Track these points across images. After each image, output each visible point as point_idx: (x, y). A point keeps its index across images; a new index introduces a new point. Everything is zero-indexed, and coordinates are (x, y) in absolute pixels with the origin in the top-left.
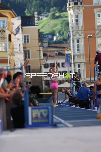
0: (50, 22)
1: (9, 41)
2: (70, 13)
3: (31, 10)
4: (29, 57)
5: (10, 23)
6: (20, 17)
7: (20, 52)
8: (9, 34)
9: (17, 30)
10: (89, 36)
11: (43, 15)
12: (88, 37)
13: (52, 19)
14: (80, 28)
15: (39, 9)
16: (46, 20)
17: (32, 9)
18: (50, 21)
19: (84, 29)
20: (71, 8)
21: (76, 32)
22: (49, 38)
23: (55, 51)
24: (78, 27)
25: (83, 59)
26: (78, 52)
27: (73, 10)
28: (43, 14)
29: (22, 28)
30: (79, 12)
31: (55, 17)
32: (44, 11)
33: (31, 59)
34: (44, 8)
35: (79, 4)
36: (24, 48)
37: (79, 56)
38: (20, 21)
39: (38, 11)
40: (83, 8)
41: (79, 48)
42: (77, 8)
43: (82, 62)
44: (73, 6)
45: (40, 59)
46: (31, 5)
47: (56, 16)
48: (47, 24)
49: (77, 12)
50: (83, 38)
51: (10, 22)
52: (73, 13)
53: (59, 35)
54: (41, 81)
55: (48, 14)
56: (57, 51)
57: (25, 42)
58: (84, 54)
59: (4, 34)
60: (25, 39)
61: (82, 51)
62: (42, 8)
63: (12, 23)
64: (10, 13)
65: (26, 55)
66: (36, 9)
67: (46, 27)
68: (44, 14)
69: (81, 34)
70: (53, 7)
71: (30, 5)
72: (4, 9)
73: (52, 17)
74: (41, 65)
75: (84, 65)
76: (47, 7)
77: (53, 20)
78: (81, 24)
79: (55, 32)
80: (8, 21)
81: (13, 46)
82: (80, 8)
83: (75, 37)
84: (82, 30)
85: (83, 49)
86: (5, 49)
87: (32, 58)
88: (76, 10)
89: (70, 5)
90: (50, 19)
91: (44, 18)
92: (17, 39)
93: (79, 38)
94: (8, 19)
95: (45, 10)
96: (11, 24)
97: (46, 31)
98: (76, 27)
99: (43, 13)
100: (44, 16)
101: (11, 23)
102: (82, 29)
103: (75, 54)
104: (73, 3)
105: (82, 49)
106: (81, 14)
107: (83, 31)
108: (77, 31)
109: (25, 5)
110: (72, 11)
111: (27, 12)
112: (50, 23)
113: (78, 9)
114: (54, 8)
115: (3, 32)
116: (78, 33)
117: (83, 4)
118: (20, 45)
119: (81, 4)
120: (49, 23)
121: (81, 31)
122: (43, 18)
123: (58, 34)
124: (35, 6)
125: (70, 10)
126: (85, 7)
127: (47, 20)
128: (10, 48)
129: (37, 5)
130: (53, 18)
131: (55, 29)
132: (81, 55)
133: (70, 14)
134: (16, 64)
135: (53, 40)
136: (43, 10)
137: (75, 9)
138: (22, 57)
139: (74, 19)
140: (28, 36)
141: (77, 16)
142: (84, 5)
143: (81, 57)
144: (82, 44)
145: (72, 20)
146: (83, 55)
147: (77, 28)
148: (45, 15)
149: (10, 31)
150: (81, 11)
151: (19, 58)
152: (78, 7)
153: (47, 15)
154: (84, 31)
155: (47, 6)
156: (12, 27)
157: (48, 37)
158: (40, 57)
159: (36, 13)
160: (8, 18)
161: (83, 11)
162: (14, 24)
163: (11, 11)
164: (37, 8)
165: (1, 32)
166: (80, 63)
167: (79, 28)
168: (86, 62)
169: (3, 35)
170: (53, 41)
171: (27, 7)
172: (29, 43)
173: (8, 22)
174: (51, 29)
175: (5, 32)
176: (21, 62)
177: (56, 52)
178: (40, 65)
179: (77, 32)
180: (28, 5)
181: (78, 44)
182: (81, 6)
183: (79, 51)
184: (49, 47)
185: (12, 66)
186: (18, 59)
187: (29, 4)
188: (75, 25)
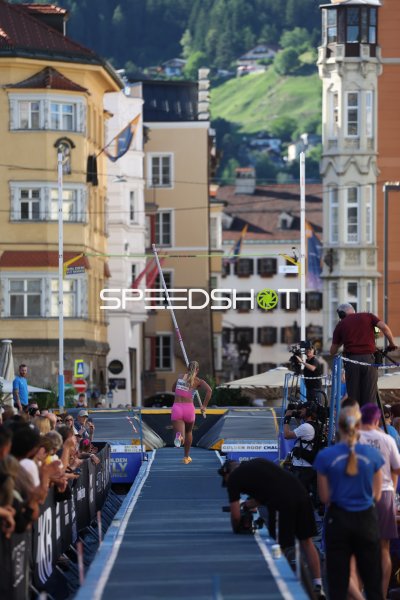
0: (278, 86)
1: (90, 183)
2: (328, 86)
3: (204, 34)
4: (167, 240)
5: (95, 112)
6: (139, 88)
7: (132, 224)
8: (92, 154)
9: (123, 140)
10: (387, 184)
11: (252, 59)
12: (384, 189)
13: (287, 73)
14: (364, 143)
15: (236, 34)
16: (261, 76)
17: (211, 33)
18: (279, 81)
19: (379, 150)
20: (332, 64)
21: (347, 158)
22: (272, 151)
23: (279, 212)
24: (358, 139)
25: (371, 263)
26: (350, 239)
27: (341, 76)
28: (250, 55)
29: (145, 130)
30: (364, 84)
31: (296, 68)
32: (257, 44)
33: (174, 248)
34: (257, 31)
35: (366, 54)
36: (150, 206)
37: (355, 252)
38: (139, 103)
39: (234, 40)
40: (379, 68)
41: (356, 221)
42: (355, 67)
43: (366, 274)
44: (341, 58)
45: (210, 252)
46: (207, 17)
47: (302, 65)
48: (265, 93)
49: (354, 83)
50: (373, 184)
51: (96, 108)
52: (338, 87)
53: (308, 138)
54: (209, 333)
55: (271, 52)
56: (289, 213)
57: (155, 181)
58: (375, 246)
59: (69, 155)
60: (155, 171)
61: (368, 234)
62: (247, 29)
63: (105, 111)
64: (98, 74)
65: (158, 231)
66: (224, 31)
67: (261, 106)
68: (256, 53)
69: (364, 170)
70: (291, 28)
71: (202, 14)
72: (76, 59)
73: (287, 69)
74: (213, 275)
75: (371, 287)
76: (267, 27)
77: (289, 78)
78: (370, 130)
79: (296, 128)
80: (90, 103)
81: (105, 198)
82: (369, 67)
83: (342, 181)
84: (370, 152)
85: (371, 224)
86: (70, 212)
87: (177, 245)
88: (352, 76)
89: (328, 53)
90: (277, 75)
91: (253, 69)
92: (117, 179)
93: (360, 185)
94: (90, 98)
95: (262, 40)
96: (100, 117)
97: (260, 121)
98: (347, 140)
99: (251, 48)
100: (256, 62)
101: (102, 114)
102: (372, 148)
103: (341, 245)
104: (343, 46)
105: (368, 227)
106: (370, 92)
107: (374, 159)
108: (352, 156)
109: (184, 16)
110: (335, 77)
111: (187, 43)
112: (278, 91)
113: (359, 70)
114: (297, 30)
115: (67, 146)
116: (355, 163)
117: (379, 52)
118: (135, 195)
119: (373, 54)
120: (273, 91)
121: (366, 159)
122: (249, 67)
123: (304, 136)
124: (221, 22)
125: (327, 73)
126: (385, 65)
127: (267, 79)
128: (92, 211)
129: (230, 16)
130: (292, 71)
131: (294, 114)
132: (363, 249)
133: (329, 90)
134: (111, 267)
135: (285, 158)
136: (253, 36)
137: (347, 71)
138: (138, 240)
139: (342, 107)
140: (166, 160)
141: (353, 99)
142: (384, 56)
143: (364, 255)
144: (369, 205)
145: (336, 111)
146: (370, 250)
147: (352, 143)
148: (261, 56)
149: (95, 143)
150: (372, 78)
151: (126, 246)
152: (359, 63)
153: (266, 57)
154: (378, 156)
155: (269, 22)
156: (105, 127)
157: (267, 146)
158: (211, 241)
159: (204, 72)
160: (89, 94)
161: (380, 78)
162: (112, 115)
163: (100, 69)
164: (231, 28)
165: (61, 146)
166: (359, 278)
167: (358, 147)
168: (379, 279)
169: (67, 159)
170: (284, 162)
171: (190, 22)
172: (170, 186)
173: (89, 106)
174: (278, 114)
175: (73, 146)
176: (135, 260)
177: (284, 216)
178: (210, 271)
179: (352, 160)
180: (193, 15)
181: (353, 205)
182: (373, 60)
183: (354, 235)
184: (258, 193)
185: (97, 276)
186: (123, 247)
187: (198, 10)
188: (345, 134)
